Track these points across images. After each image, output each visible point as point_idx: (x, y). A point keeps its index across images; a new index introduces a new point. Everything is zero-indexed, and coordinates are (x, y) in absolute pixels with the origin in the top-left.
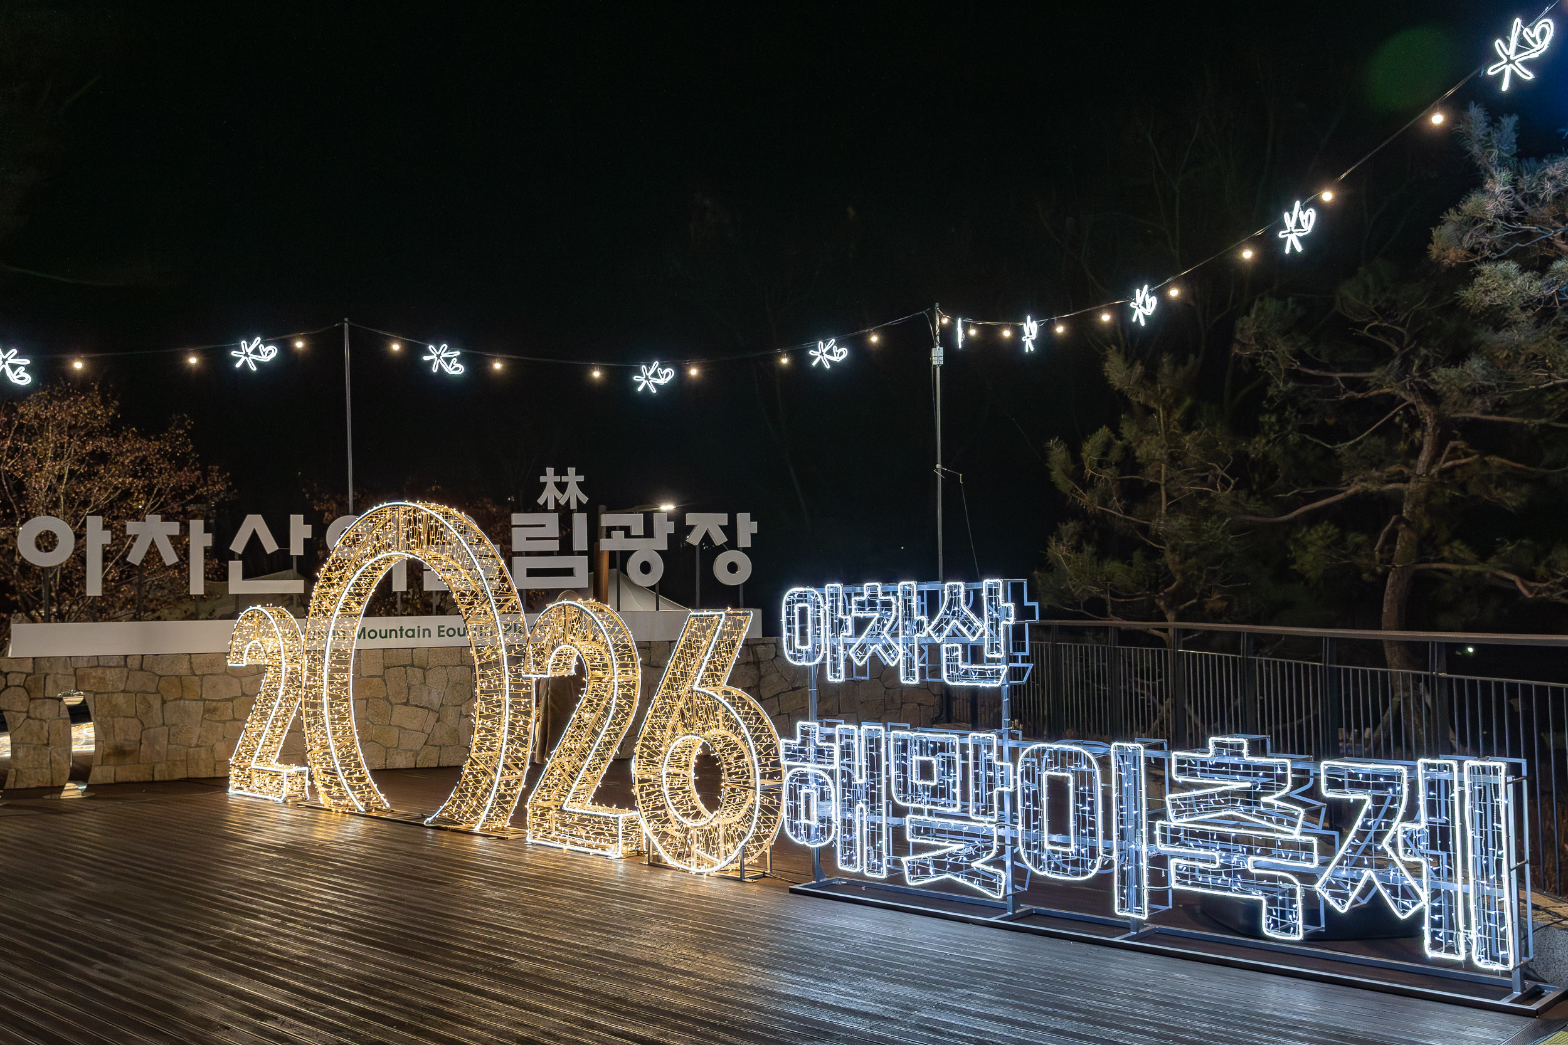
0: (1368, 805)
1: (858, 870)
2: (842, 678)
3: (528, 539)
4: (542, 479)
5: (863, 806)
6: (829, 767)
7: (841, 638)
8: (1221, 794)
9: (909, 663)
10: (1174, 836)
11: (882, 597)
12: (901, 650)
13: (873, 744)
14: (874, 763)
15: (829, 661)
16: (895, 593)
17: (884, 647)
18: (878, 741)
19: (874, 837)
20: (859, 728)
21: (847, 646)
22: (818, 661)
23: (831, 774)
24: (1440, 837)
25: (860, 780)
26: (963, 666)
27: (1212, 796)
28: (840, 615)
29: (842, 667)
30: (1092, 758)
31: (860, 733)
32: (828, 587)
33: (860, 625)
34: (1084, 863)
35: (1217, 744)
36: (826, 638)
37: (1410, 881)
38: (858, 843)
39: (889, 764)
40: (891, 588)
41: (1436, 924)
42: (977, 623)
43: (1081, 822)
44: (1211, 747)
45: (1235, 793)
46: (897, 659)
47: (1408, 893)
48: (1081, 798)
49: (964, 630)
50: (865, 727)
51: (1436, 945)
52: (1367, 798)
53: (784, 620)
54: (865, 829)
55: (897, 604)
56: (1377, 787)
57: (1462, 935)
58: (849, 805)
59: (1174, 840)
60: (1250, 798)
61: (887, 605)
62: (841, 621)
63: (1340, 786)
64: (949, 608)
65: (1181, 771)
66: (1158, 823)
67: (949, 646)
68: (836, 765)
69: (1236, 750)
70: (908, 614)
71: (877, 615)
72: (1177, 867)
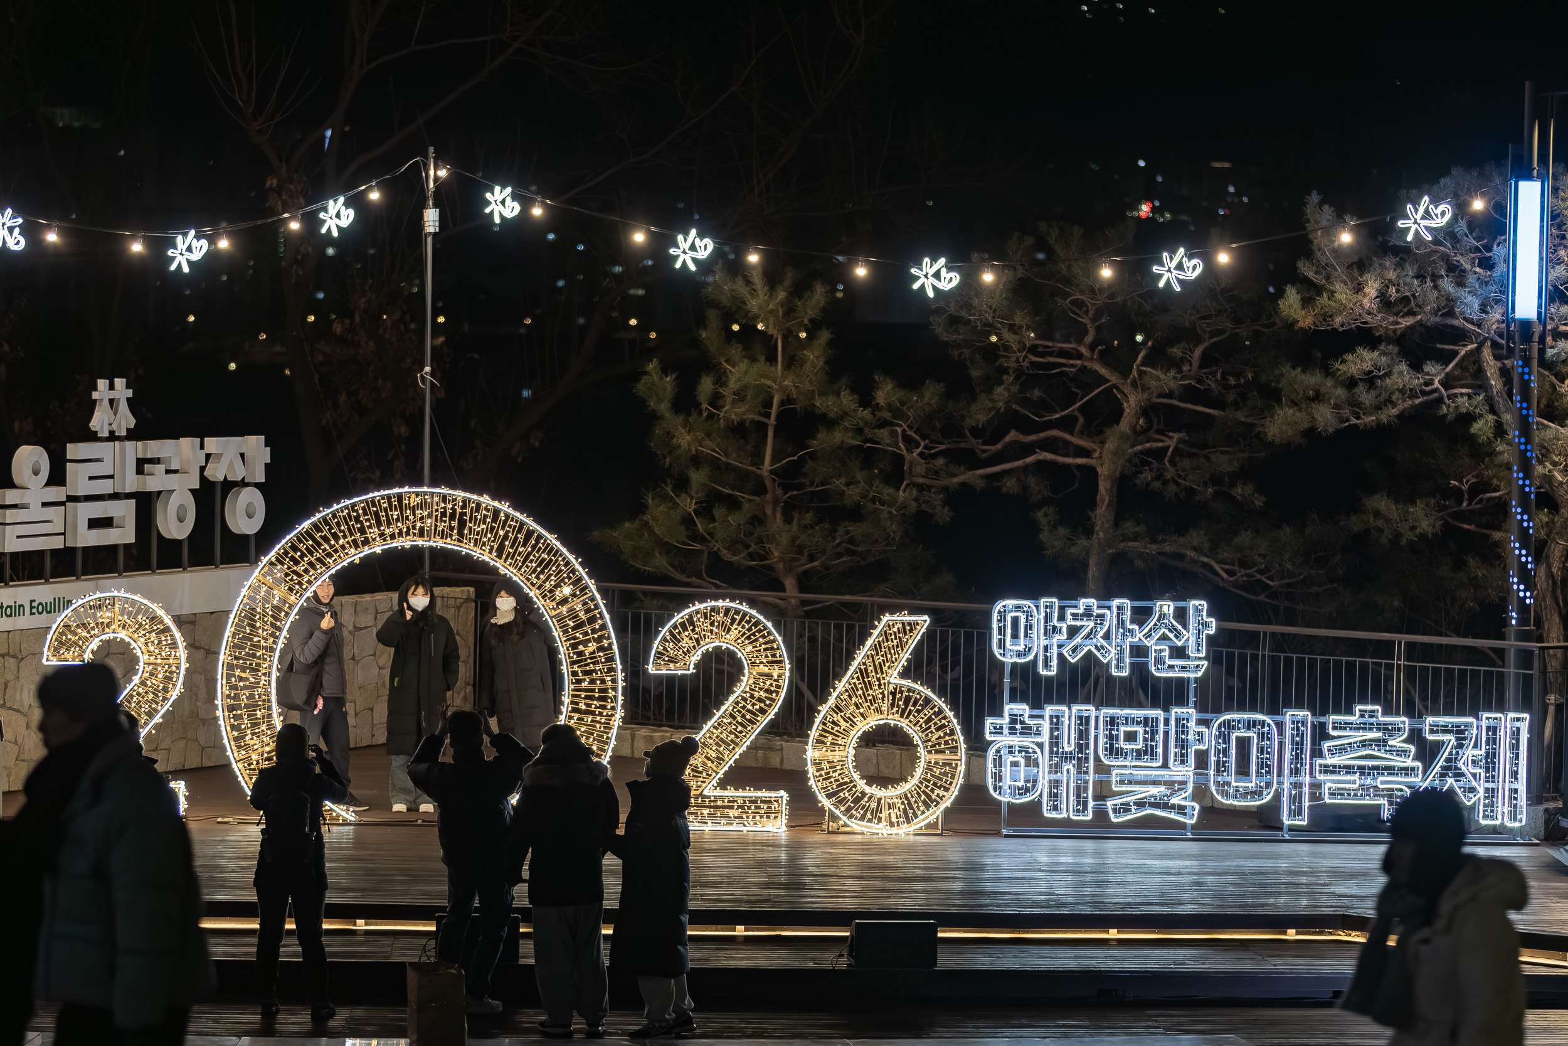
0: (1453, 742)
1: (1064, 815)
2: (1054, 672)
3: (91, 478)
4: (95, 395)
5: (1071, 767)
6: (1039, 740)
7: (1055, 640)
8: (1360, 742)
9: (1120, 660)
10: (1326, 769)
11: (1096, 611)
12: (1113, 651)
13: (1084, 721)
14: (1082, 734)
15: (1041, 658)
16: (1109, 608)
17: (1097, 647)
18: (1088, 718)
19: (1080, 790)
20: (1070, 709)
21: (1060, 646)
22: (1031, 657)
23: (1040, 745)
24: (1491, 756)
25: (1069, 747)
26: (1169, 662)
27: (1356, 743)
28: (1055, 622)
29: (1055, 662)
30: (1272, 723)
31: (1070, 713)
32: (1044, 601)
33: (1073, 631)
34: (1261, 793)
35: (1360, 711)
36: (1039, 641)
37: (1474, 783)
38: (1065, 795)
39: (1098, 736)
40: (1106, 603)
41: (1485, 805)
42: (1185, 632)
43: (1261, 765)
44: (1358, 713)
45: (1371, 740)
46: (1109, 657)
47: (1472, 790)
48: (1261, 750)
49: (1171, 636)
50: (1075, 708)
51: (1485, 817)
52: (1451, 739)
53: (995, 626)
54: (1072, 785)
55: (1110, 616)
56: (1458, 732)
57: (1500, 809)
58: (1055, 768)
59: (1326, 772)
60: (1380, 743)
61: (1102, 617)
62: (1054, 627)
63: (1437, 732)
64: (1159, 620)
65: (1334, 728)
66: (1319, 761)
67: (1158, 648)
68: (1045, 738)
69: (1372, 714)
70: (1121, 623)
71: (1092, 624)
72: (1329, 789)
